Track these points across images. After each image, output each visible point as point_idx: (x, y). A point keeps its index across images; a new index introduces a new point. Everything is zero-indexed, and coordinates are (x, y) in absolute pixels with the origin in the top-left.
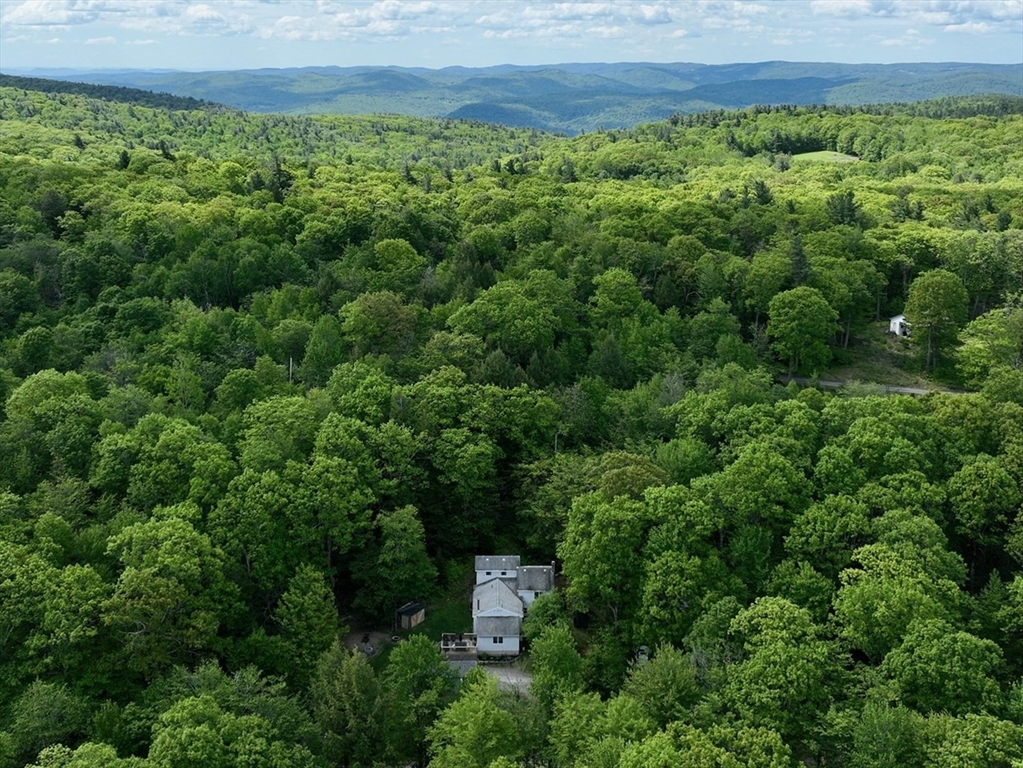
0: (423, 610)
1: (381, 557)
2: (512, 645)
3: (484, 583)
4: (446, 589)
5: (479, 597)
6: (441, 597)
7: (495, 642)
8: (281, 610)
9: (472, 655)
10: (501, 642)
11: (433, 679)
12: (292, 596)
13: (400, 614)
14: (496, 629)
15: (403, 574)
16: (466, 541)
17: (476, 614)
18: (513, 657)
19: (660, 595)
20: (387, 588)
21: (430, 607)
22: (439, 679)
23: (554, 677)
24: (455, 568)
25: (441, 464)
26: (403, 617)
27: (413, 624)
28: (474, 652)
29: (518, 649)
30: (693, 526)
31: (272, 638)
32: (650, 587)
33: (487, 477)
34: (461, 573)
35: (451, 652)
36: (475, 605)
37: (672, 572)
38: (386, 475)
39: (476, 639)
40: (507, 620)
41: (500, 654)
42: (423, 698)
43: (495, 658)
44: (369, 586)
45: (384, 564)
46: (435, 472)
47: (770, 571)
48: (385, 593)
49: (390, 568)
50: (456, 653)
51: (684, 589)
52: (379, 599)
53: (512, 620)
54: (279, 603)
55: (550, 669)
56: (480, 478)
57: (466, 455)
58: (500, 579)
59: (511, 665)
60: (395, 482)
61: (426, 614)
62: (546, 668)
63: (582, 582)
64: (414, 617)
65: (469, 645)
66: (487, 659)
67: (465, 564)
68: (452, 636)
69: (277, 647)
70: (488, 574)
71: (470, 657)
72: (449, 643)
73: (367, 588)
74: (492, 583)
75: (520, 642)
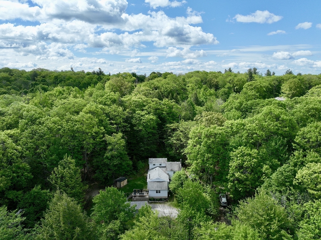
0: (127, 180)
1: (106, 155)
2: (164, 194)
3: (152, 169)
4: (137, 172)
5: (150, 174)
6: (135, 175)
7: (157, 192)
8: (53, 176)
9: (147, 198)
10: (159, 192)
11: (118, 214)
12: (59, 169)
13: (116, 181)
14: (157, 186)
15: (116, 162)
16: (145, 154)
17: (148, 180)
18: (165, 199)
19: (240, 167)
20: (109, 170)
21: (130, 179)
22: (123, 213)
23: (193, 212)
24: (141, 164)
25: (135, 122)
26: (118, 182)
27: (122, 186)
28: (147, 197)
29: (167, 196)
30: (252, 135)
31: (45, 191)
32: (233, 164)
33: (154, 128)
34: (143, 166)
35: (137, 197)
36: (148, 177)
37: (245, 155)
38: (111, 124)
39: (148, 192)
40: (162, 183)
41: (159, 198)
42: (110, 226)
43: (157, 200)
44: (101, 168)
45: (107, 158)
46: (132, 126)
47: (289, 156)
48: (108, 171)
49: (110, 160)
50: (139, 198)
51: (253, 163)
52: (105, 174)
53: (164, 183)
54: (52, 172)
55: (190, 206)
56: (150, 128)
57: (145, 118)
58: (159, 167)
59: (164, 203)
60: (115, 126)
61: (128, 182)
62: (188, 206)
63: (198, 163)
64: (122, 182)
65: (145, 194)
66: (153, 201)
67: (145, 163)
68: (138, 190)
69: (47, 195)
70: (154, 165)
71: (145, 200)
72: (137, 193)
73: (100, 169)
74: (156, 168)
75: (168, 193)
